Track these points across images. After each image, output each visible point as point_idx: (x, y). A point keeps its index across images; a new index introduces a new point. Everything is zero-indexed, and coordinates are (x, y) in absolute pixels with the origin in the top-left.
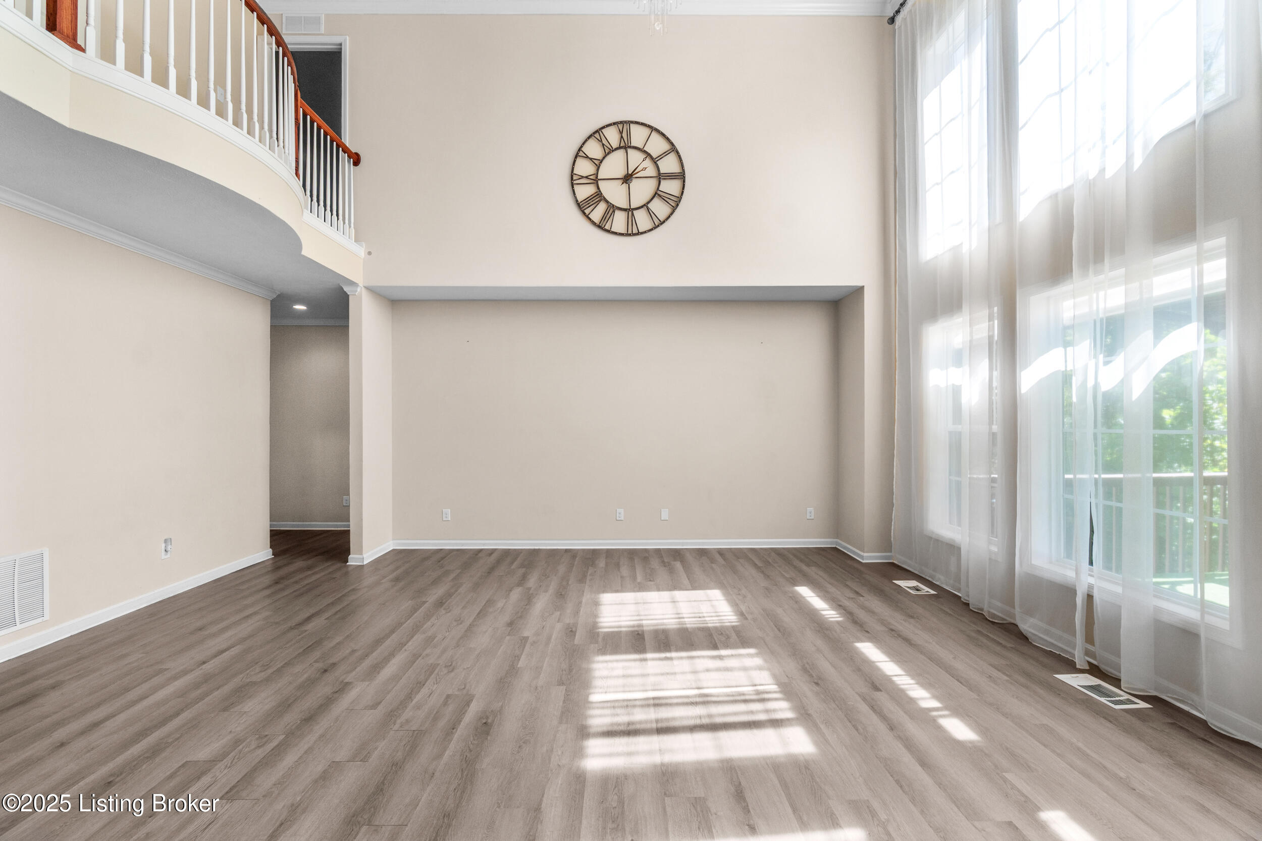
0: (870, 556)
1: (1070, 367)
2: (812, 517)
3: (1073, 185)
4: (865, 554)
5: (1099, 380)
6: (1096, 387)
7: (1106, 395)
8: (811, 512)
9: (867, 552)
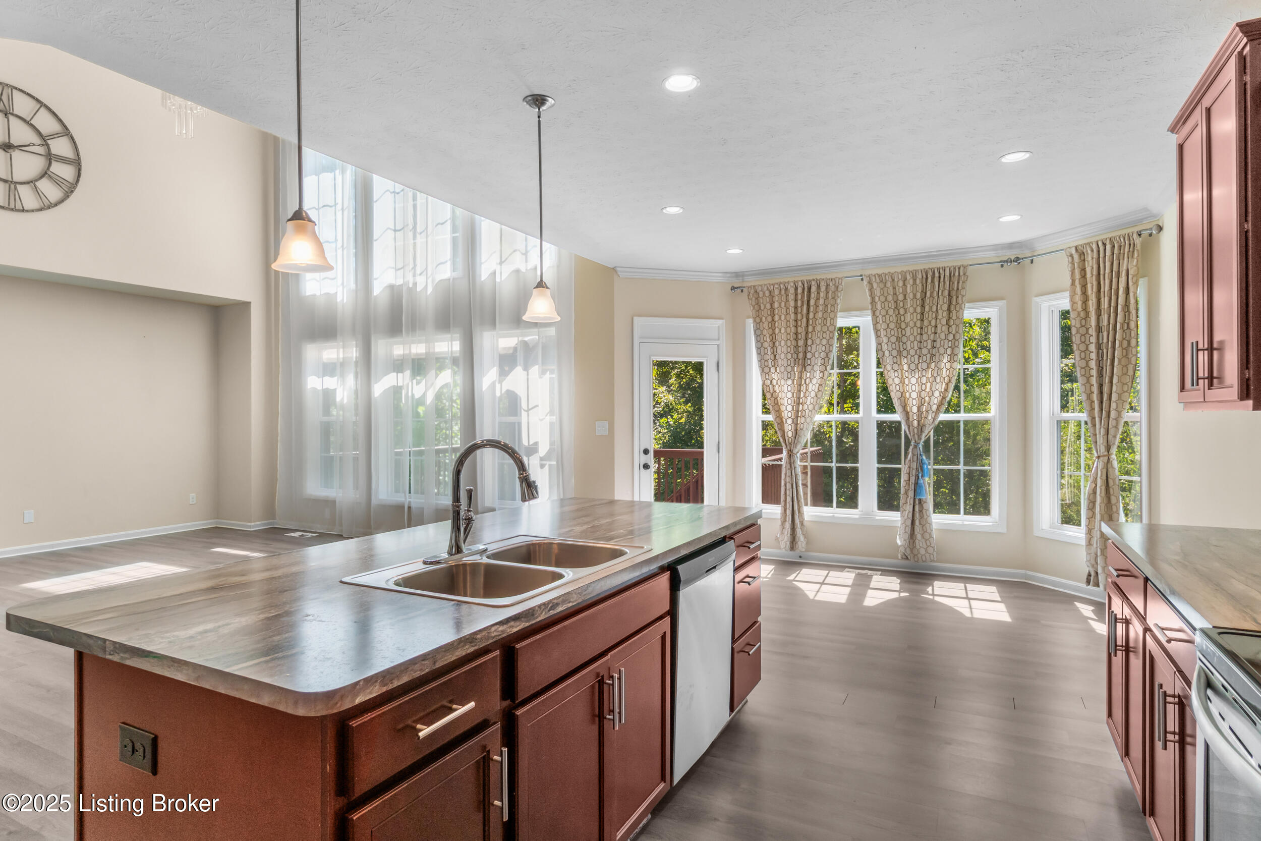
0: (257, 525)
1: (400, 384)
2: (195, 502)
3: (402, 285)
4: (253, 524)
5: (414, 392)
6: (413, 395)
7: (417, 399)
8: (192, 497)
9: (254, 522)
